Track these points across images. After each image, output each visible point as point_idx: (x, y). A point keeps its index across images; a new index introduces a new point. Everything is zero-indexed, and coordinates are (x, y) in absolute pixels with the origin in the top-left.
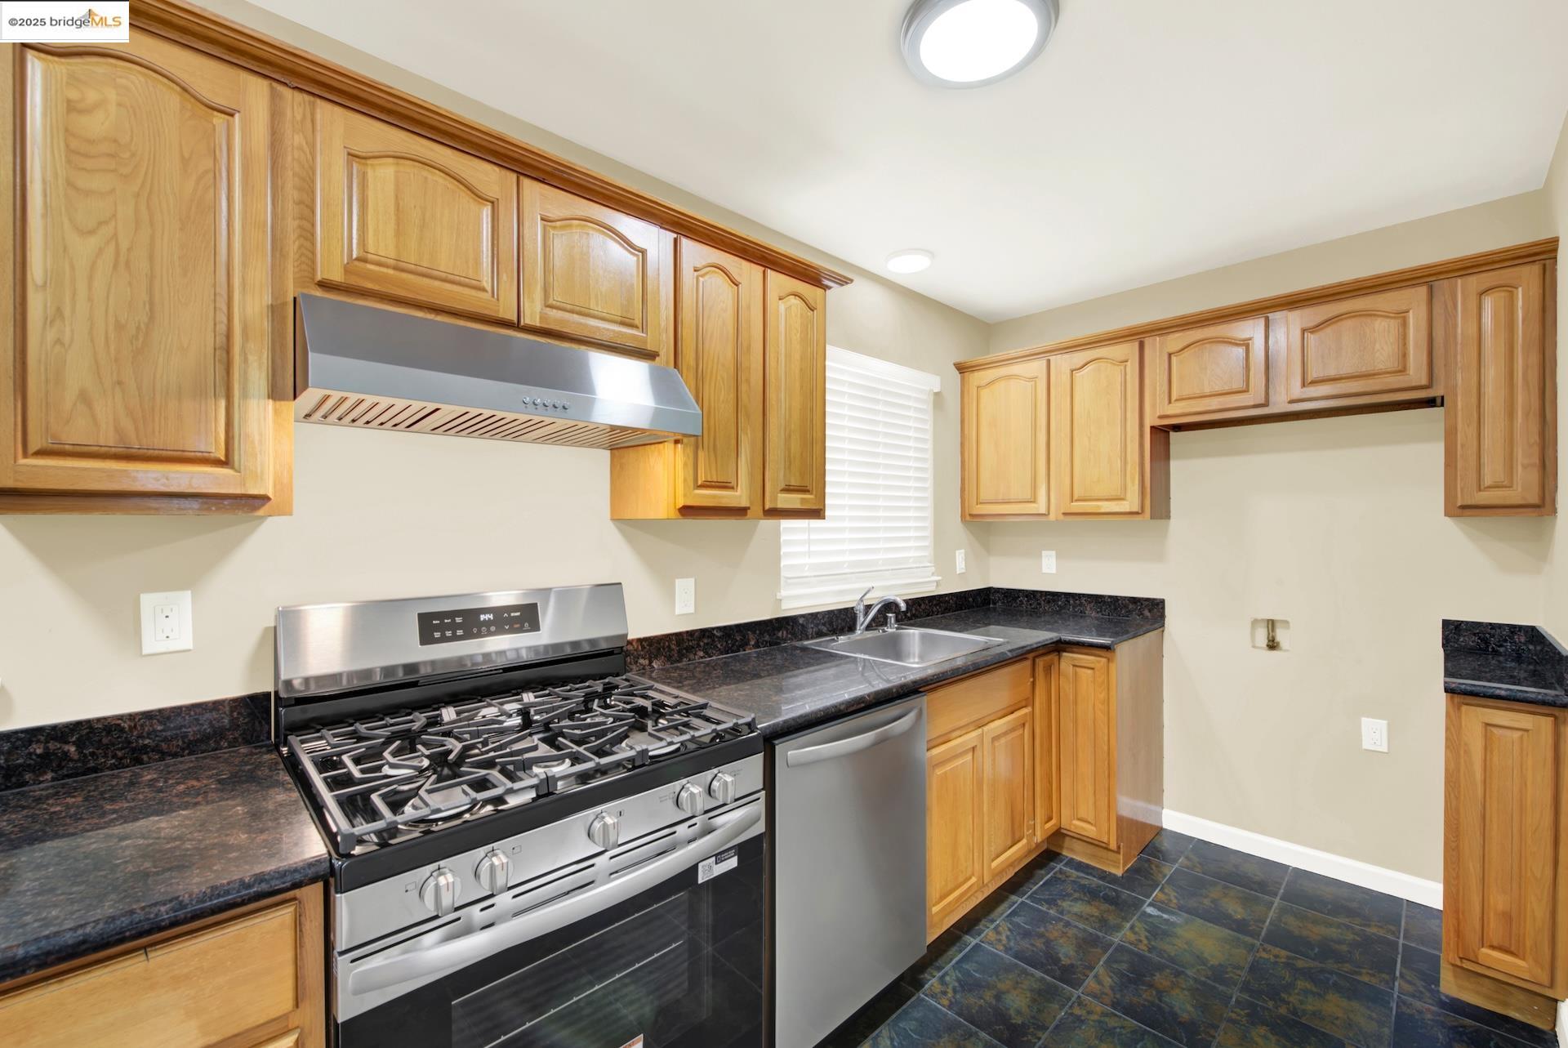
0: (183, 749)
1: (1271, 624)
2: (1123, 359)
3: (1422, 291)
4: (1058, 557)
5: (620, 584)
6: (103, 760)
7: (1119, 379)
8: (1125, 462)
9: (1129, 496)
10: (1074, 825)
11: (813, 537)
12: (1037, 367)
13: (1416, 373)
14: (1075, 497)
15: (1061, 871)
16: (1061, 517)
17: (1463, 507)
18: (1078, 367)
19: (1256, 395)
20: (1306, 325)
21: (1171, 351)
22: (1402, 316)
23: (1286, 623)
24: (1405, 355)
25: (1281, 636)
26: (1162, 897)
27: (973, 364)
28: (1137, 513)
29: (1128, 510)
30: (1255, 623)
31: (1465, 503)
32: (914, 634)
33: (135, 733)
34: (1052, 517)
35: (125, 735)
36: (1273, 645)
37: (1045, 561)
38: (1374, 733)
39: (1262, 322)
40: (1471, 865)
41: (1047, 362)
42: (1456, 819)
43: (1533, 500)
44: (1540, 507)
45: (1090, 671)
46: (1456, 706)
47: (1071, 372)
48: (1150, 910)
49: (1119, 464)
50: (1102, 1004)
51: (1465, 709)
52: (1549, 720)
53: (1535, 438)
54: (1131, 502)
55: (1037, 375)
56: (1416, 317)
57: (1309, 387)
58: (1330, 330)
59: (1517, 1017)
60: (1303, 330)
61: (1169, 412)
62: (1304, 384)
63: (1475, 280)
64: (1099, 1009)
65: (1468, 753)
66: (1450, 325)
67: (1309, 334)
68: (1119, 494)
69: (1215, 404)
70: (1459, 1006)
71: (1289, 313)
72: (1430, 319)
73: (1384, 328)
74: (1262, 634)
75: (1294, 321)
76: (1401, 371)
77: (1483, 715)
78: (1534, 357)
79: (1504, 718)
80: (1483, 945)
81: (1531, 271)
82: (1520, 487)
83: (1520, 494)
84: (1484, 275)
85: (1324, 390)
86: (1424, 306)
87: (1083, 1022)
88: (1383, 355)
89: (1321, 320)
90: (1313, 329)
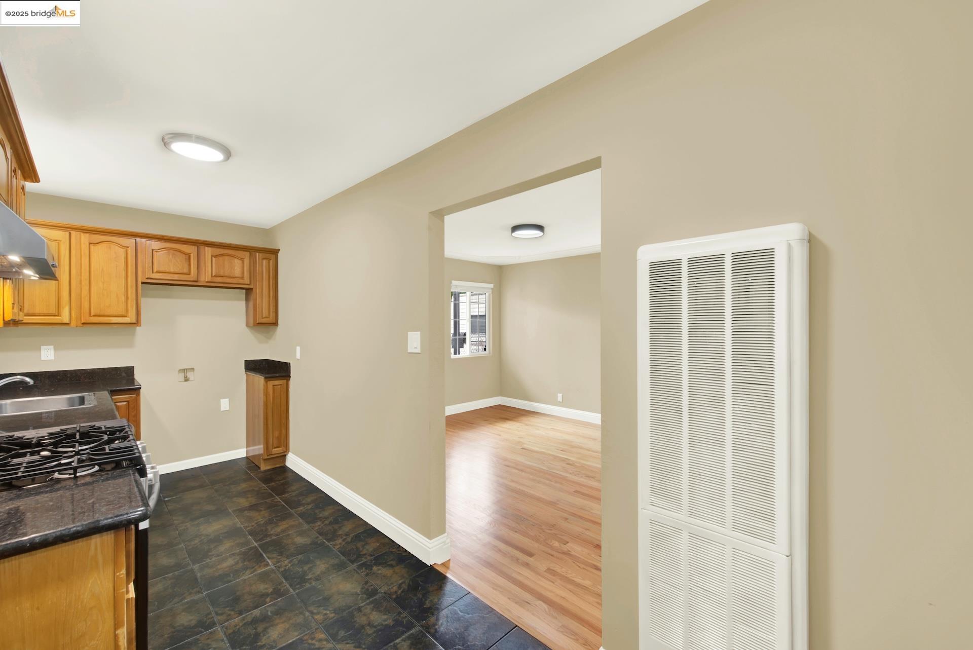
1: (185, 370)
2: (126, 245)
3: (248, 253)
4: (55, 349)
7: (123, 255)
8: (127, 298)
9: (129, 314)
13: (246, 280)
14: (92, 314)
16: (81, 325)
17: (258, 323)
18: (95, 242)
19: (192, 276)
20: (214, 254)
21: (153, 248)
22: (242, 260)
23: (192, 369)
24: (243, 273)
25: (189, 375)
26: (165, 495)
28: (134, 324)
29: (129, 322)
30: (180, 371)
31: (260, 322)
34: (73, 324)
36: (186, 379)
37: (44, 352)
38: (225, 404)
39: (196, 247)
40: (270, 427)
41: (68, 234)
42: (267, 415)
43: (274, 322)
44: (275, 324)
45: (125, 403)
46: (266, 382)
47: (88, 244)
48: (166, 499)
49: (123, 298)
50: (187, 522)
51: (268, 382)
52: (285, 381)
53: (275, 305)
54: (131, 318)
55: (60, 239)
56: (246, 261)
57: (214, 278)
58: (221, 258)
59: (278, 466)
60: (212, 256)
61: (153, 277)
62: (212, 276)
63: (261, 254)
64: (187, 524)
65: (269, 395)
66: (255, 267)
67: (213, 258)
68: (124, 313)
69: (176, 277)
70: (266, 471)
71: (206, 248)
72: (250, 263)
73: (237, 262)
74: (182, 375)
75: (208, 251)
76: (242, 278)
77: (271, 383)
78: (274, 282)
79: (277, 382)
80: (273, 449)
81: (273, 257)
82: (271, 318)
83: (271, 319)
84: (263, 254)
85: (219, 280)
86: (248, 258)
87: (187, 528)
88: (237, 271)
89: (218, 254)
90: (215, 257)
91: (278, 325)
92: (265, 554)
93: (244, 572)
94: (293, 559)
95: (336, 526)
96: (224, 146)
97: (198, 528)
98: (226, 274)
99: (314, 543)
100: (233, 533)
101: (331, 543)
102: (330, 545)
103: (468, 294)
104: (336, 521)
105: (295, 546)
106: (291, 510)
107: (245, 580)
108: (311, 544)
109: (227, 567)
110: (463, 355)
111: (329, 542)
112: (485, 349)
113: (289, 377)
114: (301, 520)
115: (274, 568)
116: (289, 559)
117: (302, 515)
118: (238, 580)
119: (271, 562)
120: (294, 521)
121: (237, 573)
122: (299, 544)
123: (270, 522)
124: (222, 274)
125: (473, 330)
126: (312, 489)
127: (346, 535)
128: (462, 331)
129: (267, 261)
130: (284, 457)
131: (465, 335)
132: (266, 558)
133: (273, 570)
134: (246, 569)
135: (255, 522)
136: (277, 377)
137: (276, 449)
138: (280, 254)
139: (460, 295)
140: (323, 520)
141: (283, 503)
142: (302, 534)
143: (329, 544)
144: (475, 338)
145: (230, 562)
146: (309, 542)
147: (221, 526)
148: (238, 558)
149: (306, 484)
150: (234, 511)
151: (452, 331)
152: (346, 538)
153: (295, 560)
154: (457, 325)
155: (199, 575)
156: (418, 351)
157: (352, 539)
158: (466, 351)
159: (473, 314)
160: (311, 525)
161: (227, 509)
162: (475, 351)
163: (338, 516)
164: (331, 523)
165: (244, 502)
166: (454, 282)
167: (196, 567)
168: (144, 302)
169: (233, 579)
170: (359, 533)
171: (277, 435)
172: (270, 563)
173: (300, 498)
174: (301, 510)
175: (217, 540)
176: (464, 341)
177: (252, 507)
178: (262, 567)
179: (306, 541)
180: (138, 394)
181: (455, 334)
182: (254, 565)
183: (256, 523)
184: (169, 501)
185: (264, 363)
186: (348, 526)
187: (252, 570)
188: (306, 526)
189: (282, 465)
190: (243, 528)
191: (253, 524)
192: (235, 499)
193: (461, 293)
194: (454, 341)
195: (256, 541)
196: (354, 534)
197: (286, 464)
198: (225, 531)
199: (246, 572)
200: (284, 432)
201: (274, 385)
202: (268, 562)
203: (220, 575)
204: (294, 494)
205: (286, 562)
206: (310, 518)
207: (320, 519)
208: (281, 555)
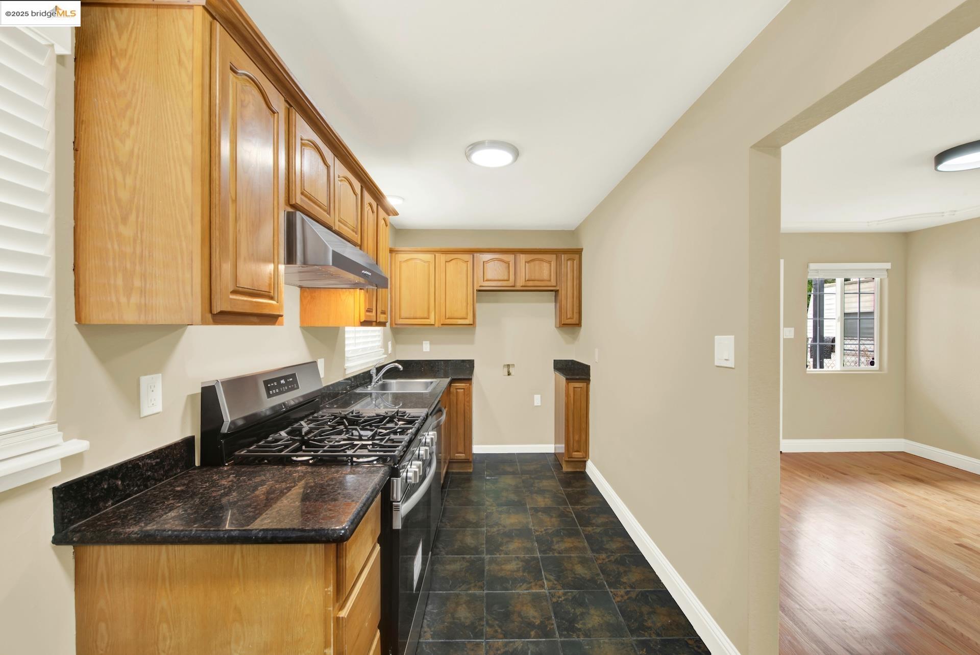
0: (163, 476)
1: (508, 365)
2: (467, 260)
3: (555, 256)
4: (431, 344)
5: (316, 362)
6: (132, 488)
7: (465, 269)
8: (467, 303)
9: (469, 317)
10: (456, 456)
11: (357, 335)
12: (428, 257)
13: (553, 283)
14: (447, 317)
15: (452, 477)
16: (440, 326)
17: (563, 324)
18: (448, 260)
19: (511, 283)
20: (527, 260)
21: (485, 260)
22: (550, 262)
23: (513, 365)
24: (550, 275)
25: (511, 370)
26: (488, 473)
27: (395, 250)
28: (472, 325)
29: (468, 323)
30: (504, 366)
31: (564, 323)
32: (393, 383)
33: (145, 468)
34: (436, 325)
35: (140, 470)
36: (509, 374)
37: (424, 345)
38: (537, 401)
39: (514, 256)
40: (571, 429)
41: (434, 256)
42: (568, 417)
43: (577, 323)
44: (579, 324)
45: (463, 390)
46: (568, 383)
47: (444, 262)
48: (488, 478)
49: (465, 304)
50: (494, 506)
51: (569, 384)
52: (585, 384)
53: (578, 305)
54: (469, 321)
55: (429, 260)
56: (553, 264)
57: (528, 282)
58: (532, 264)
59: (578, 470)
60: (526, 262)
61: (483, 285)
62: (525, 281)
63: (566, 255)
64: (494, 508)
65: (570, 397)
66: (561, 269)
67: (527, 264)
68: (465, 316)
69: (499, 284)
70: (567, 473)
71: (521, 255)
72: (556, 265)
73: (545, 266)
74: (506, 370)
75: (522, 258)
76: (550, 280)
77: (573, 385)
78: (578, 282)
79: (577, 385)
80: (573, 452)
81: (577, 256)
82: (575, 319)
83: (575, 321)
84: (568, 255)
85: (531, 283)
86: (555, 260)
87: (493, 513)
88: (545, 275)
89: (529, 260)
90: (528, 262)
91: (581, 326)
92: (544, 571)
93: (521, 584)
94: (568, 592)
95: (622, 569)
96: (512, 145)
97: (500, 516)
98: (537, 278)
99: (593, 580)
100: (524, 533)
101: (612, 590)
102: (610, 593)
103: (839, 281)
104: (621, 562)
105: (573, 575)
106: (579, 527)
107: (520, 595)
108: (589, 580)
109: (509, 571)
110: (830, 369)
111: (610, 587)
112: (872, 363)
113: (589, 380)
114: (586, 544)
115: (548, 594)
116: (564, 589)
117: (589, 538)
118: (514, 591)
119: (547, 584)
120: (579, 542)
121: (516, 582)
122: (578, 574)
123: (557, 533)
124: (533, 278)
125: (847, 333)
126: (605, 509)
127: (631, 587)
128: (827, 334)
129: (572, 262)
130: (584, 463)
131: (833, 340)
132: (544, 577)
133: (546, 596)
134: (523, 581)
135: (545, 528)
136: (577, 379)
137: (576, 453)
138: (583, 253)
139: (825, 285)
140: (609, 554)
141: (574, 516)
142: (583, 561)
143: (608, 590)
144: (852, 345)
145: (512, 566)
146: (588, 577)
147: (517, 521)
148: (521, 564)
149: (601, 500)
150: (531, 509)
151: (810, 334)
152: (630, 591)
153: (570, 594)
154: (818, 326)
155: (487, 568)
156: (731, 364)
157: (637, 595)
158: (833, 364)
159: (847, 311)
160: (594, 554)
161: (526, 504)
162: (853, 364)
163: (626, 555)
164: (617, 562)
165: (542, 501)
166: (813, 266)
167: (487, 557)
168: (477, 305)
169: (510, 587)
170: (648, 591)
171: (577, 439)
172: (546, 586)
173: (590, 515)
174: (589, 532)
175: (509, 535)
176: (832, 349)
177: (546, 510)
178: (537, 586)
179: (585, 574)
180: (471, 384)
181: (815, 339)
182: (531, 581)
183: (545, 530)
184: (488, 480)
185: (570, 364)
186: (634, 576)
187: (529, 585)
188: (589, 554)
189: (582, 470)
190: (533, 530)
191: (543, 530)
192: (534, 496)
193: (826, 281)
194: (813, 348)
195: (540, 552)
196: (641, 590)
197: (586, 471)
198: (519, 528)
199: (523, 584)
200: (583, 437)
201: (574, 388)
202: (544, 583)
203: (502, 577)
204: (586, 508)
205: (561, 592)
206: (596, 545)
207: (606, 550)
208: (558, 581)
